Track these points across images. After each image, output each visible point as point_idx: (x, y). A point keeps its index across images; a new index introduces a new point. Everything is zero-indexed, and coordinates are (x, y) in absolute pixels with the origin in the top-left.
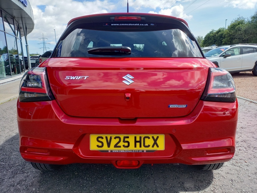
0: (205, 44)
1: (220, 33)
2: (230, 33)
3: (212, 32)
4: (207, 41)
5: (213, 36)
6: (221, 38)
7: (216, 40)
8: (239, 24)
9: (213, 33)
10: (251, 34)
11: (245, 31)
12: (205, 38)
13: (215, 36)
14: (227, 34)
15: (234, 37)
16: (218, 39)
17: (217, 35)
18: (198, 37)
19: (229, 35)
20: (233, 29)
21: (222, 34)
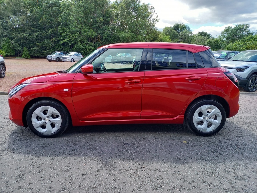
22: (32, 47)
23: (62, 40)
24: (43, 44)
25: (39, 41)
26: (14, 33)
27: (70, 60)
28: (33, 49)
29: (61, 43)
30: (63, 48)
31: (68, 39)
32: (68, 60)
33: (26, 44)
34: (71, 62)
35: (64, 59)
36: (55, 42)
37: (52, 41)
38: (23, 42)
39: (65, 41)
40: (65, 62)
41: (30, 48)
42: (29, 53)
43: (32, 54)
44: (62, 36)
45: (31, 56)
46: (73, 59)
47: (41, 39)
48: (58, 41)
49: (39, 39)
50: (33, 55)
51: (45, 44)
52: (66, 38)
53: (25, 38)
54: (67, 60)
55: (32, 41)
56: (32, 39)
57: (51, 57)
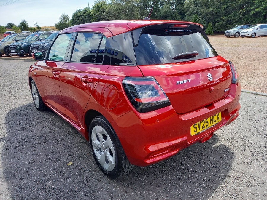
0: (74, 23)
1: (87, 13)
2: (97, 14)
3: (79, 10)
4: (75, 20)
5: (81, 16)
6: (88, 18)
7: (85, 20)
8: (102, 5)
9: (80, 13)
10: (114, 16)
11: (108, 12)
12: (73, 17)
13: (83, 15)
14: (94, 15)
15: (100, 17)
16: (86, 19)
17: (84, 15)
18: (63, 15)
19: (96, 16)
20: (98, 10)
21: (89, 14)
22: (218, 21)
23: (254, 10)
24: (229, 17)
25: (226, 14)
26: (204, 8)
27: (250, 35)
28: (218, 23)
29: (252, 14)
30: (254, 19)
31: (263, 7)
32: (248, 35)
33: (212, 19)
34: (251, 37)
35: (243, 34)
36: (244, 14)
37: (241, 12)
38: (209, 18)
39: (257, 10)
40: (244, 37)
41: (214, 24)
42: (213, 29)
43: (216, 29)
44: (255, 4)
45: (214, 31)
46: (255, 33)
47: (229, 12)
48: (249, 11)
49: (227, 12)
50: (217, 31)
51: (232, 17)
52: (261, 6)
53: (212, 13)
54: (246, 36)
55: (219, 15)
56: (219, 13)
57: (229, 33)
